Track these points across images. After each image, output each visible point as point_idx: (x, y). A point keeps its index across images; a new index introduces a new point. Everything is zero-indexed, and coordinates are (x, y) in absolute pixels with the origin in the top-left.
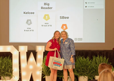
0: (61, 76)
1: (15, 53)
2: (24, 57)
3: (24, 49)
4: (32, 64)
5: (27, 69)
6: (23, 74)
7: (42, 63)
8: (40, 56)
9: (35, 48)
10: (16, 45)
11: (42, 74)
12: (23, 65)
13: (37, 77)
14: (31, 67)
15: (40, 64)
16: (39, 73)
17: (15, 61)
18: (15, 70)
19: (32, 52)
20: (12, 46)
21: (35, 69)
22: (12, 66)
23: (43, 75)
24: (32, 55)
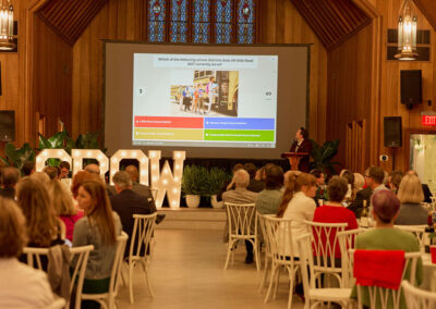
0: (208, 195)
1: (143, 160)
2: (155, 167)
3: (155, 155)
4: (166, 177)
5: (160, 184)
7: (181, 176)
8: (179, 167)
9: (172, 154)
10: (146, 149)
12: (154, 179)
13: (174, 196)
14: (165, 182)
15: (178, 179)
16: (177, 191)
17: (144, 173)
19: (167, 159)
20: (140, 151)
21: (172, 184)
23: (183, 194)
24: (167, 164)
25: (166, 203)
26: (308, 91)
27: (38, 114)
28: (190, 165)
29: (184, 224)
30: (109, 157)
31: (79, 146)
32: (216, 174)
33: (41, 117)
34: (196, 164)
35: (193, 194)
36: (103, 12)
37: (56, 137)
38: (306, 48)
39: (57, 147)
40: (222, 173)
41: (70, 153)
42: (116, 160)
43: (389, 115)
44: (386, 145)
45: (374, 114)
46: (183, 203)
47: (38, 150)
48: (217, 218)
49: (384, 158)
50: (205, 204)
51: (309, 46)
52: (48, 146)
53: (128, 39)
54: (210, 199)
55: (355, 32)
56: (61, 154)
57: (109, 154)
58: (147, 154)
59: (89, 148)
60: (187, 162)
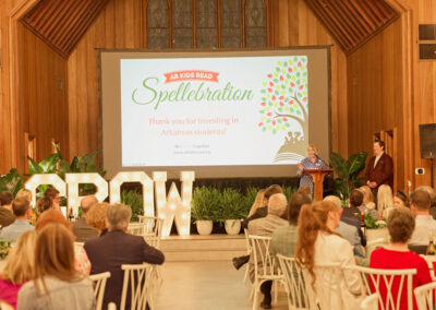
0: (221, 220)
2: (161, 189)
3: (161, 177)
5: (167, 210)
6: (161, 216)
7: (190, 199)
8: (187, 188)
9: (179, 175)
10: (149, 171)
11: (192, 218)
12: (161, 203)
13: (183, 223)
14: (173, 207)
16: (186, 217)
17: (148, 197)
18: (148, 210)
19: (174, 182)
20: (143, 173)
21: (180, 209)
22: (142, 204)
23: (193, 220)
24: (174, 186)
25: (174, 231)
26: (330, 99)
27: (26, 135)
28: (200, 187)
29: (196, 255)
30: (108, 181)
31: (74, 169)
32: (230, 196)
33: (31, 138)
34: (207, 186)
35: (205, 219)
36: (99, 21)
37: (48, 160)
38: (325, 51)
39: (50, 172)
40: (236, 195)
41: (63, 178)
42: (116, 184)
43: (424, 123)
44: (422, 157)
45: (407, 121)
46: (194, 230)
47: (27, 176)
48: (232, 247)
49: (420, 171)
50: (219, 229)
51: (328, 48)
52: (39, 171)
53: (128, 47)
54: (223, 224)
55: (379, 31)
56: (53, 180)
57: (108, 178)
58: (151, 176)
59: (86, 171)
60: (197, 184)
